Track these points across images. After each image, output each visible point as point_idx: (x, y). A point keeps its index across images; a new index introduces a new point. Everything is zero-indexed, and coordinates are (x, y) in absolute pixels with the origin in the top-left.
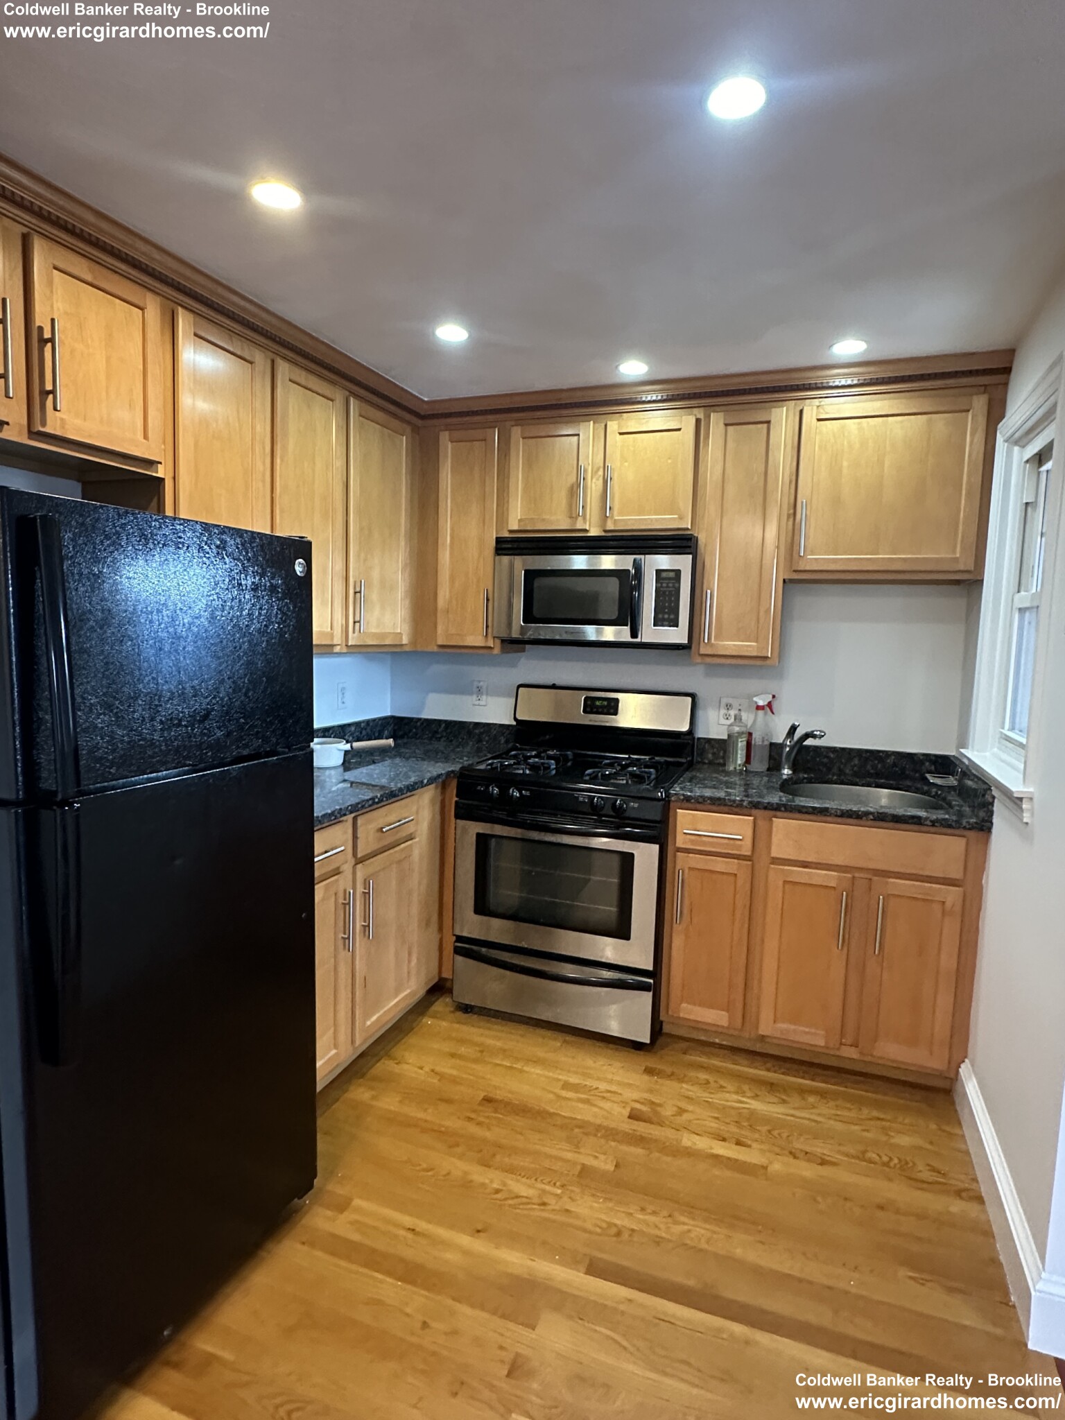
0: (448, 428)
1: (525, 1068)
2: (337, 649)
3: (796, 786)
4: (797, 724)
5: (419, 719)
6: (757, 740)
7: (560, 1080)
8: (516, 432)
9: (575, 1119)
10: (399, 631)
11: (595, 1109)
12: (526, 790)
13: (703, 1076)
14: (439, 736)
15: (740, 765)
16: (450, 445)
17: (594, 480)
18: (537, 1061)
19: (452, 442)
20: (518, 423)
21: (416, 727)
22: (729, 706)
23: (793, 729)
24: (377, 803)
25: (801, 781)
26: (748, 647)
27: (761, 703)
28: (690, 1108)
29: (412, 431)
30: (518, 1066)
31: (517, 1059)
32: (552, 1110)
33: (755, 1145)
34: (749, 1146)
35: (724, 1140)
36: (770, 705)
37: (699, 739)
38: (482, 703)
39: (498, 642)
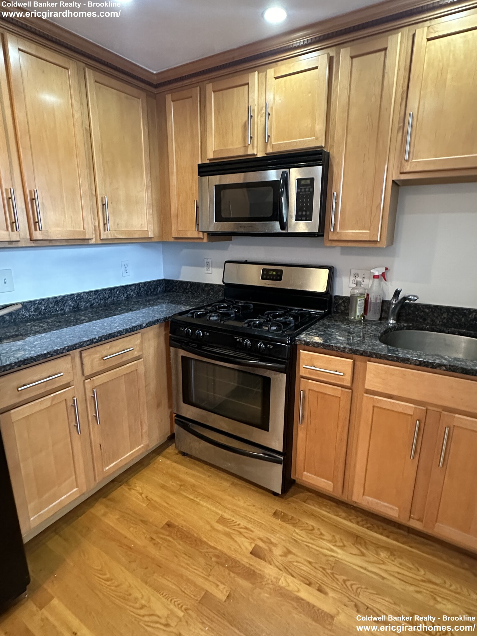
0: (171, 91)
1: (202, 502)
2: (93, 242)
3: (398, 332)
4: (399, 289)
5: (177, 281)
6: (372, 299)
7: (218, 514)
8: (209, 87)
9: (216, 548)
10: (146, 229)
11: (232, 542)
12: (207, 332)
13: (311, 522)
14: (187, 291)
15: (358, 316)
16: (172, 103)
17: (259, 117)
18: (210, 498)
19: (173, 101)
20: (211, 80)
21: (176, 286)
22: (356, 275)
23: (397, 293)
24: (96, 342)
25: (402, 329)
26: (363, 233)
27: (377, 274)
28: (294, 550)
29: (147, 95)
30: (197, 500)
31: (199, 494)
32: (205, 539)
33: (331, 594)
34: (325, 593)
35: (310, 584)
36: (383, 275)
37: (335, 296)
38: (210, 272)
39: (206, 234)
